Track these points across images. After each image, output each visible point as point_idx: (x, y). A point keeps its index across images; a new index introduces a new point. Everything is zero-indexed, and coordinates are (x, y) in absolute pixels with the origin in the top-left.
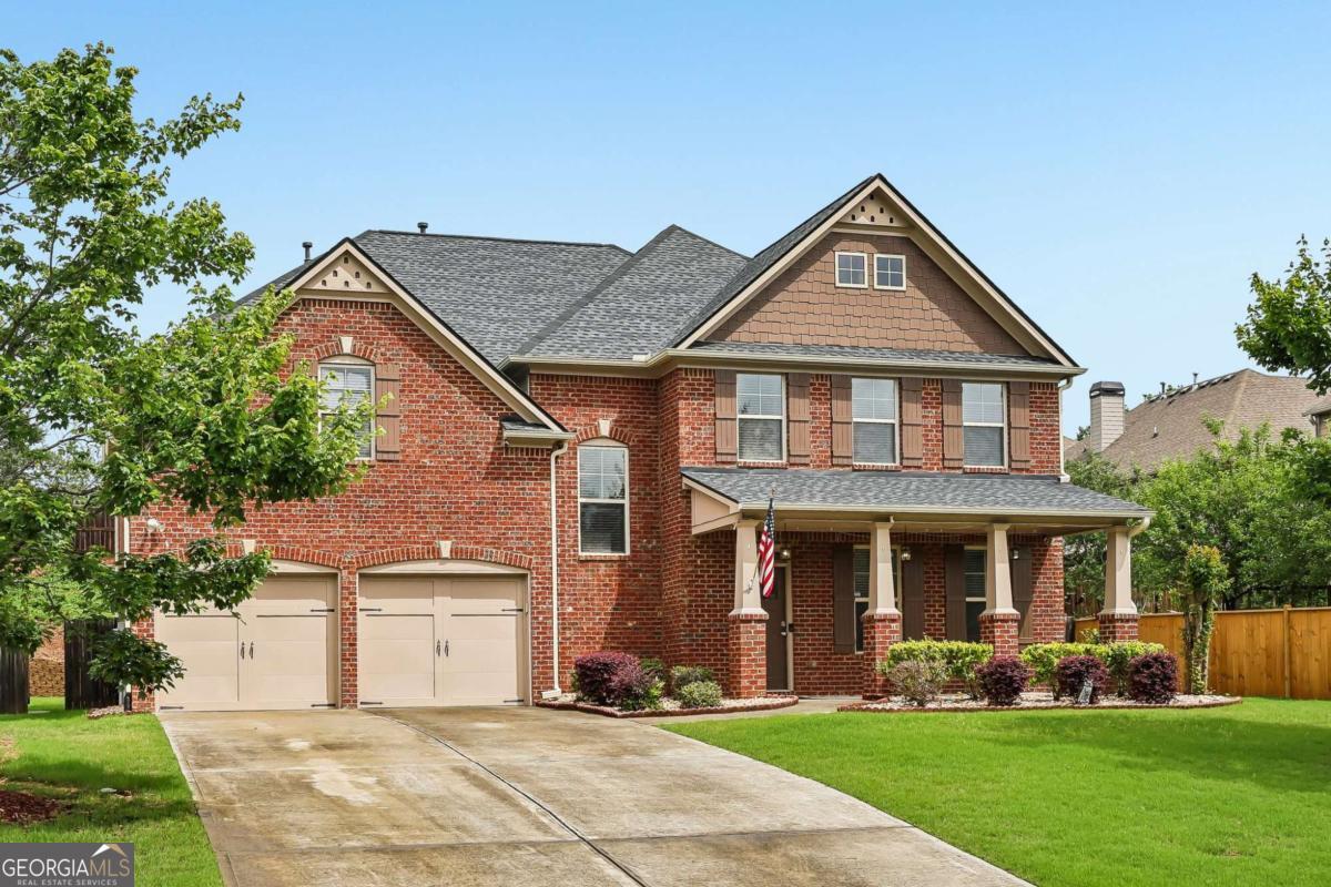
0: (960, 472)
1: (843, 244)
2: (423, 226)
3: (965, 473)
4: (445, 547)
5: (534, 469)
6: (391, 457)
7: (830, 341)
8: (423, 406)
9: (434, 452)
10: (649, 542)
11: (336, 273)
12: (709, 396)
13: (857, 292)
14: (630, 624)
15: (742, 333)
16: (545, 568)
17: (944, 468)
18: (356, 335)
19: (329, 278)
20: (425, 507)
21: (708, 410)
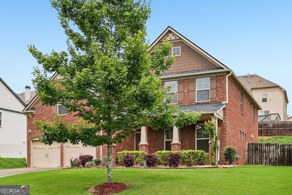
3: (195, 104)
6: (69, 114)
17: (190, 103)
19: (58, 77)
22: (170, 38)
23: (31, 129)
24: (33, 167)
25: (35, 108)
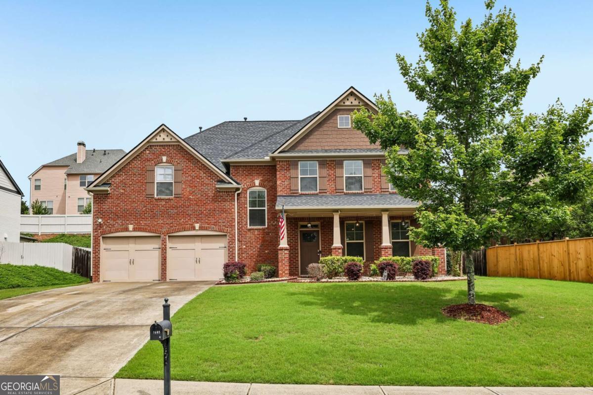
0: (388, 193)
1: (341, 113)
2: (245, 119)
3: (390, 193)
4: (197, 226)
5: (229, 198)
6: (179, 196)
7: (336, 148)
8: (190, 178)
9: (193, 194)
10: (274, 222)
11: (160, 136)
12: (288, 169)
13: (347, 129)
14: (266, 252)
15: (301, 147)
16: (232, 232)
17: (382, 192)
18: (168, 156)
19: (158, 137)
20: (190, 212)
21: (288, 175)
22: (352, 103)
23: (102, 217)
24: (102, 281)
25: (110, 184)
